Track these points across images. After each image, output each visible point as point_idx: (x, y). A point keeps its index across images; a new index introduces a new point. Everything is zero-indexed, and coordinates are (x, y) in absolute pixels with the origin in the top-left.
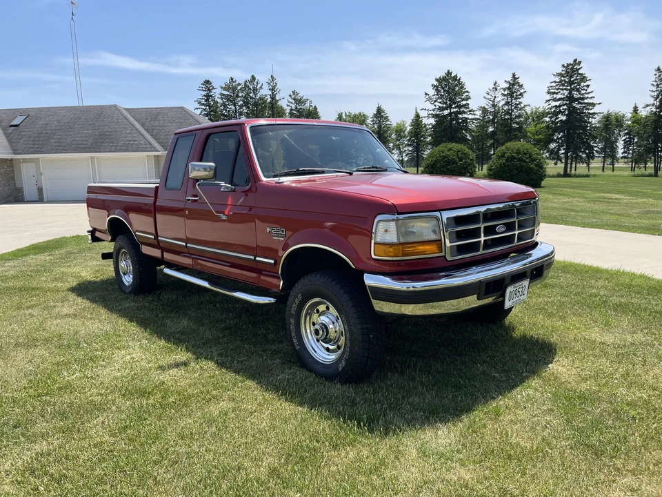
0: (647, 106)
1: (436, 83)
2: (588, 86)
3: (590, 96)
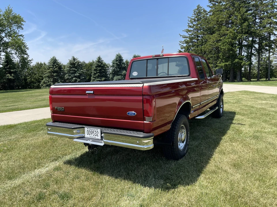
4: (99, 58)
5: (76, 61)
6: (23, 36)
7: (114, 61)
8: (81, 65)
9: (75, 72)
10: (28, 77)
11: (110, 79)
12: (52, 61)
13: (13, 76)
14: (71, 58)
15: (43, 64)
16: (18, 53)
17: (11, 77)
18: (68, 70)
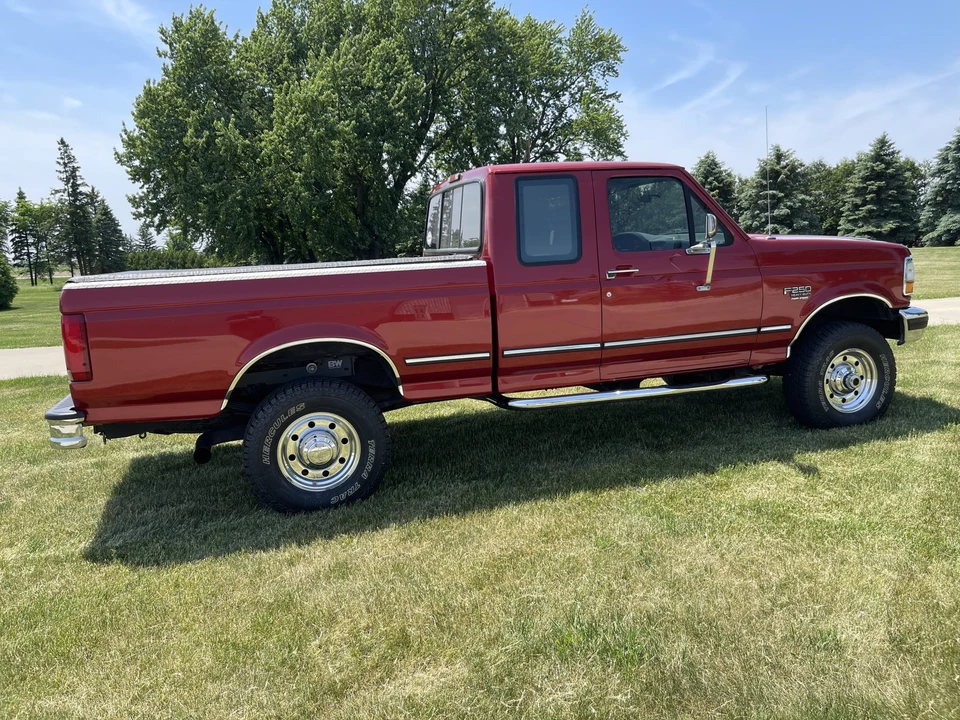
0: (57, 192)
4: (883, 143)
5: (783, 163)
6: (620, 95)
7: (948, 149)
8: (804, 175)
9: (776, 202)
11: (920, 225)
12: (702, 169)
14: (767, 154)
18: (751, 196)
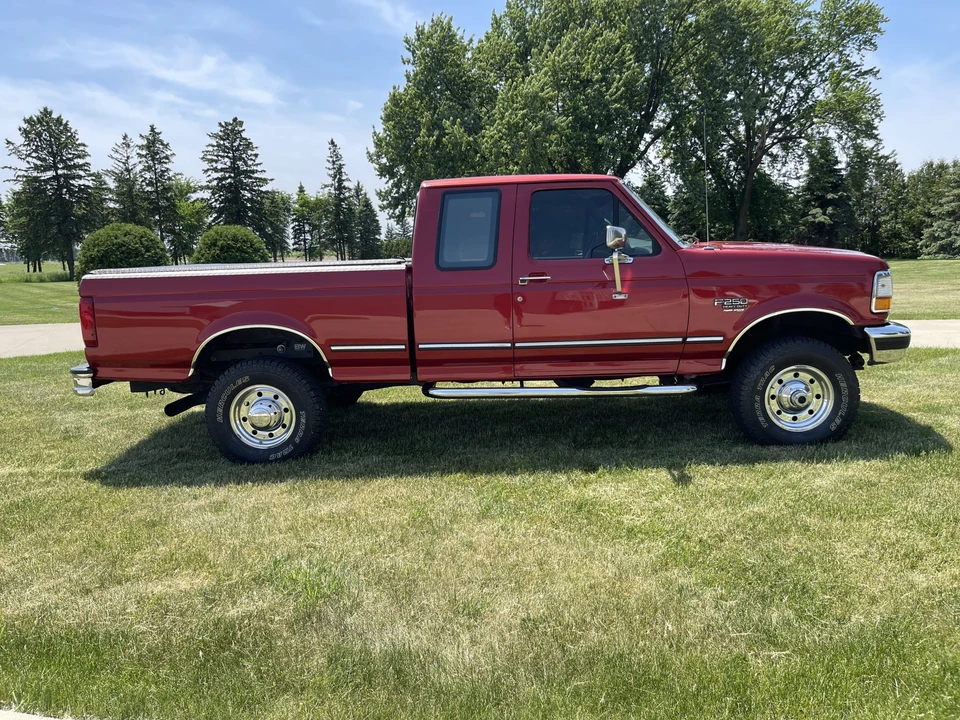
0: (326, 186)
1: (25, 126)
2: (256, 155)
3: (259, 168)
6: (878, 72)
10: (882, 219)
13: (831, 216)
15: (951, 164)
16: (845, 137)
17: (821, 219)
